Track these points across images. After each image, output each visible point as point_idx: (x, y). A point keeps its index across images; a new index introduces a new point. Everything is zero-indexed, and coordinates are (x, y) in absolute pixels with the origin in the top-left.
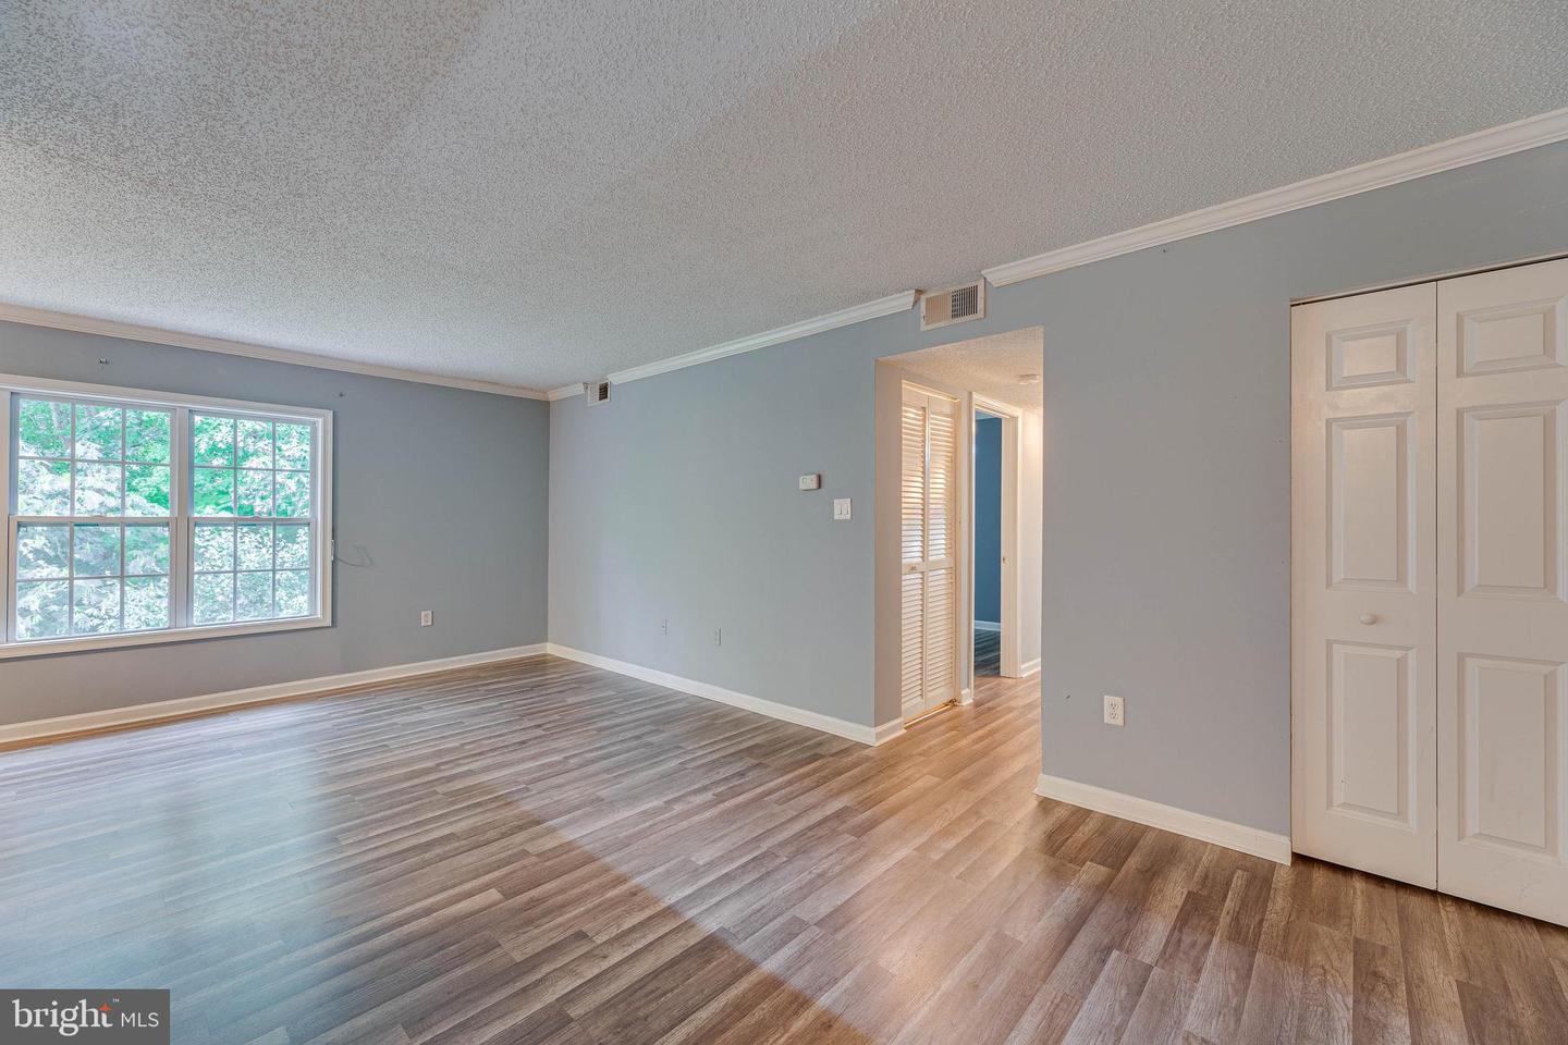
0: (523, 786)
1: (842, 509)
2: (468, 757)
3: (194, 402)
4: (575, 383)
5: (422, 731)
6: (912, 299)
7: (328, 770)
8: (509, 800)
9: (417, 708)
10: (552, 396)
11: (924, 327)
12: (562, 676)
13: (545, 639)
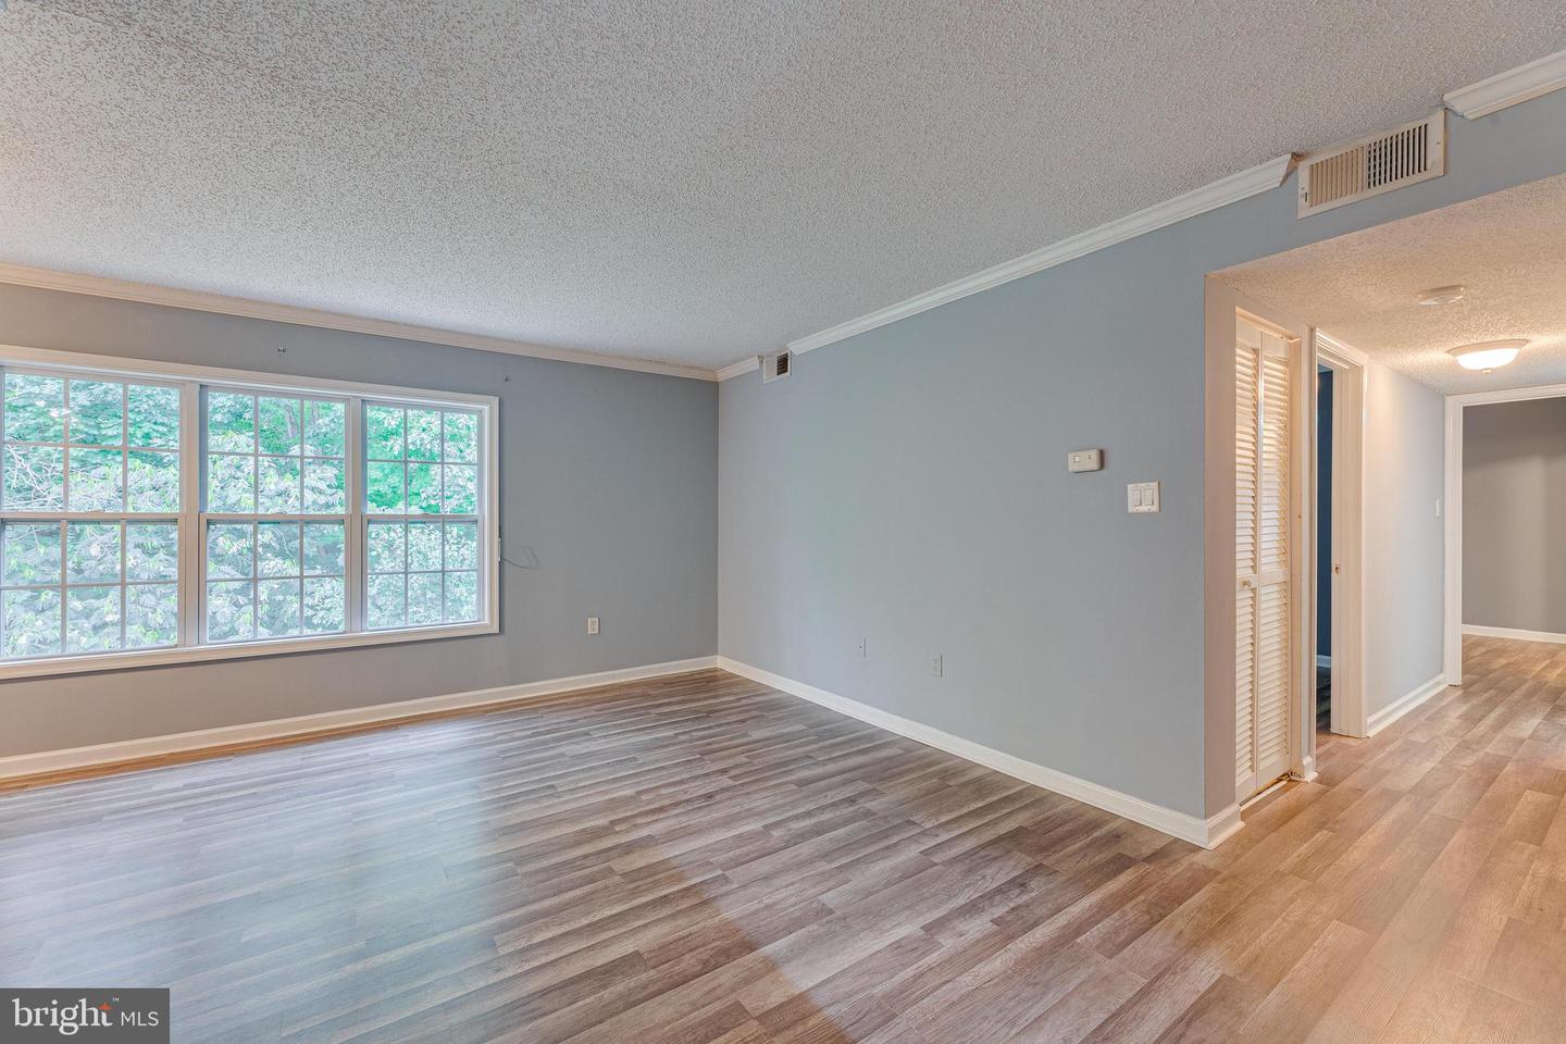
0: (720, 872)
1: (1142, 498)
2: (647, 813)
3: (367, 391)
4: (749, 357)
5: (592, 768)
6: (1283, 170)
7: (489, 818)
8: (705, 897)
9: (587, 734)
10: (722, 376)
11: (1305, 210)
12: (739, 699)
13: (715, 652)
